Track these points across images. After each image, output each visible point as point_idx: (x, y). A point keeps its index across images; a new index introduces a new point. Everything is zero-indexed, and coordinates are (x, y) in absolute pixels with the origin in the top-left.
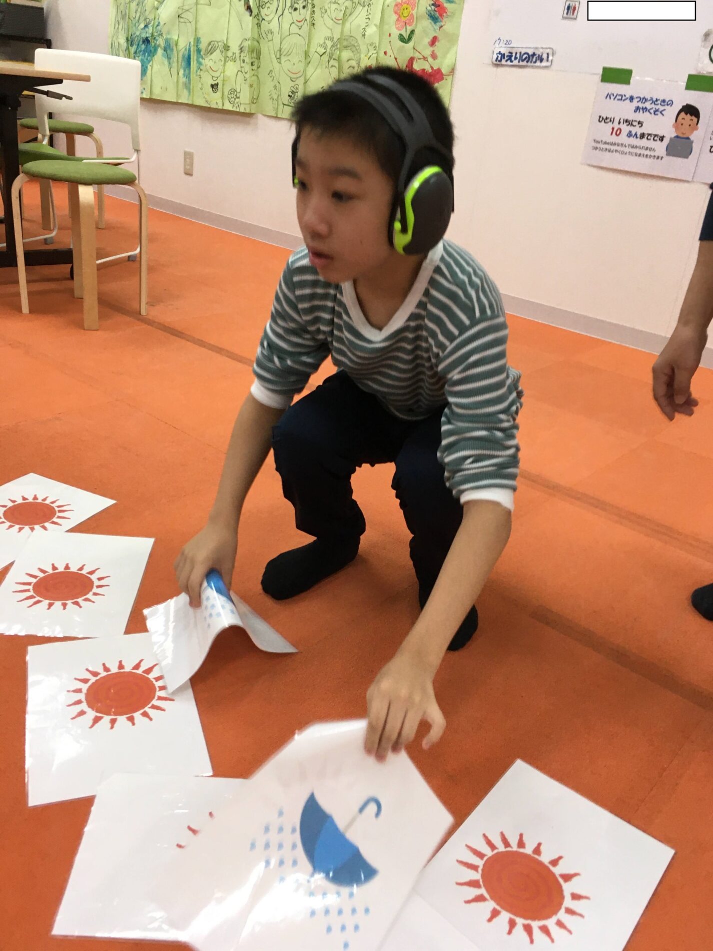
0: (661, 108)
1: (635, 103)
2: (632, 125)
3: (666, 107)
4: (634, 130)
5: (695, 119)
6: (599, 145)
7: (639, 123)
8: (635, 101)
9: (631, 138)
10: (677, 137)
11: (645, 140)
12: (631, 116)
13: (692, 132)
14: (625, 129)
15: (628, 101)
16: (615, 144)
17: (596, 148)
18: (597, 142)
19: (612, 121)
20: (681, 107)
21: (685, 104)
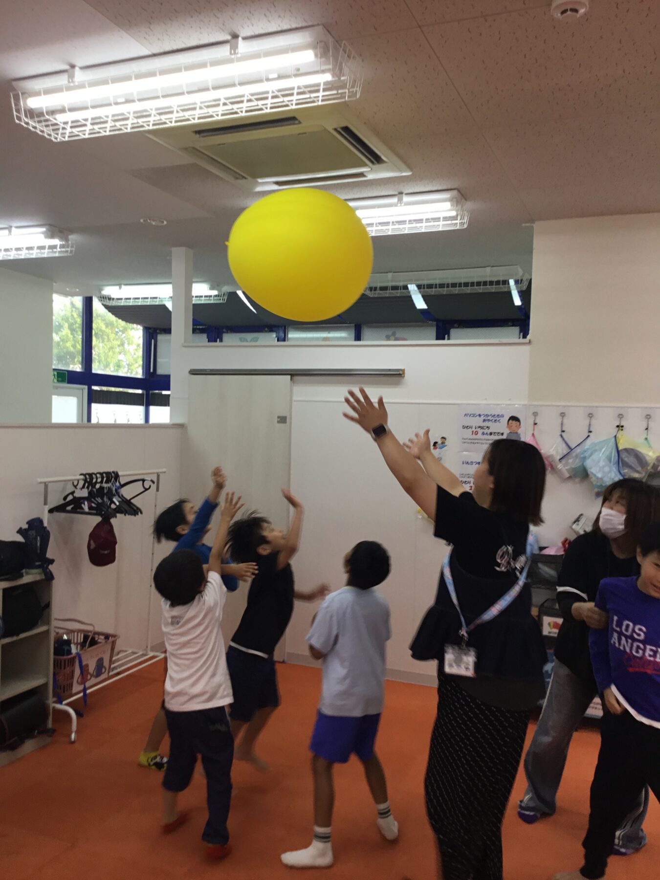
0: (498, 419)
1: (482, 418)
2: (483, 429)
3: (501, 418)
4: (486, 431)
5: (518, 423)
6: (465, 441)
7: (487, 427)
8: (482, 416)
9: (484, 436)
10: (510, 433)
11: (492, 436)
12: (482, 424)
13: (518, 429)
14: (480, 431)
15: (478, 417)
16: (476, 439)
17: (465, 442)
18: (465, 439)
19: (471, 427)
20: (508, 418)
21: (510, 416)
